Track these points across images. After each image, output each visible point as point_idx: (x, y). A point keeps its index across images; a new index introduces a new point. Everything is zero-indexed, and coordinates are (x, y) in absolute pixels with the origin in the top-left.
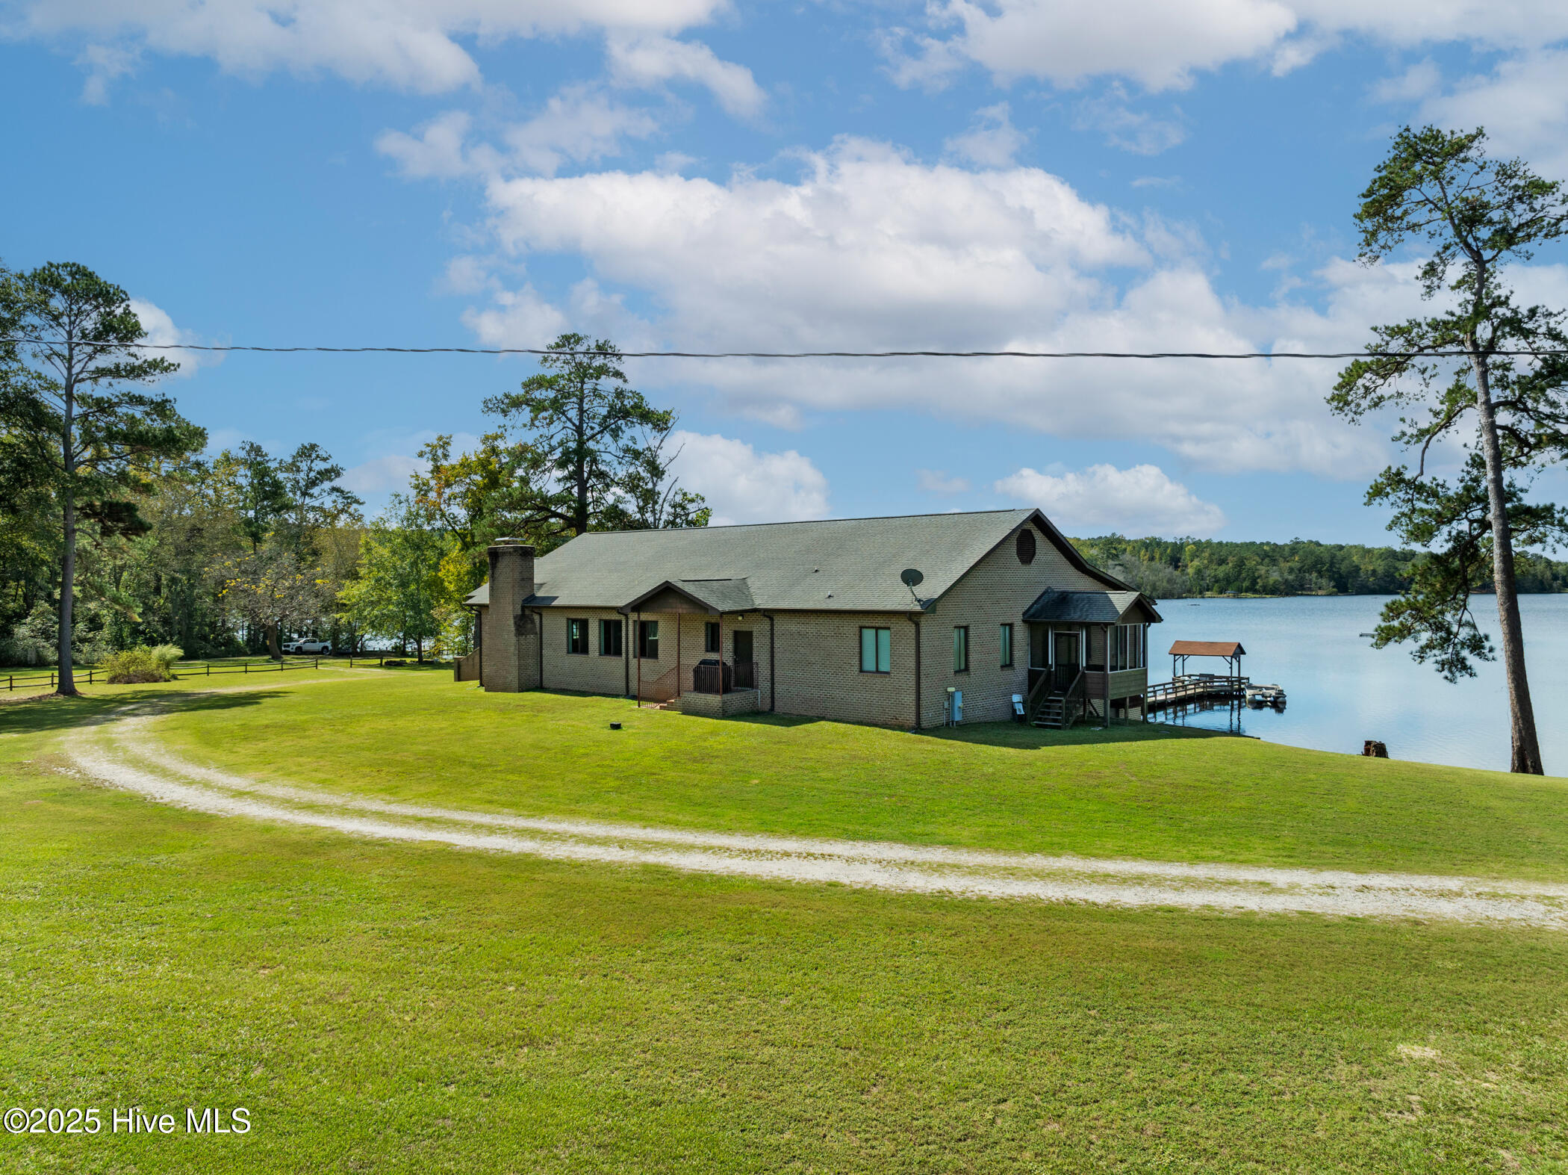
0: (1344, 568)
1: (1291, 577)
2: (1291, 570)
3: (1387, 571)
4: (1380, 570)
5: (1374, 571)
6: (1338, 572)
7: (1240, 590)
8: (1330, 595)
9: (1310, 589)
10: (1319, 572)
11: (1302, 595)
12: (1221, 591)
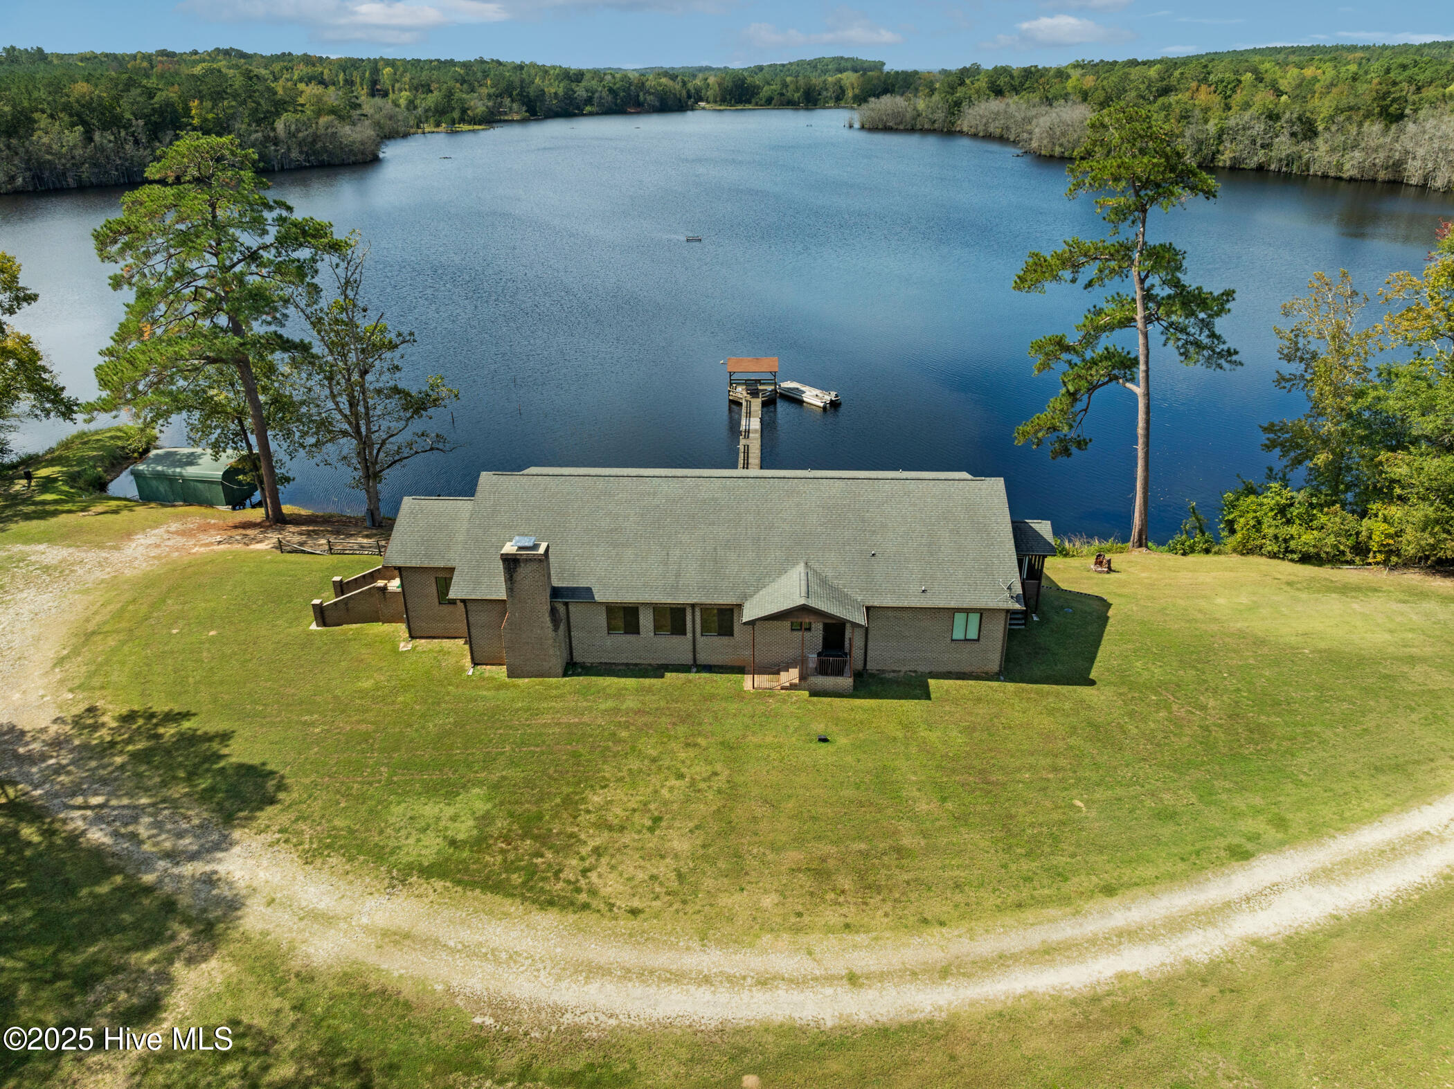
0: (532, 91)
1: (490, 104)
2: (489, 96)
3: (566, 93)
4: (561, 91)
5: (556, 93)
6: (528, 96)
7: (453, 122)
8: (523, 121)
9: (506, 113)
10: (511, 96)
11: (500, 121)
12: (438, 125)
